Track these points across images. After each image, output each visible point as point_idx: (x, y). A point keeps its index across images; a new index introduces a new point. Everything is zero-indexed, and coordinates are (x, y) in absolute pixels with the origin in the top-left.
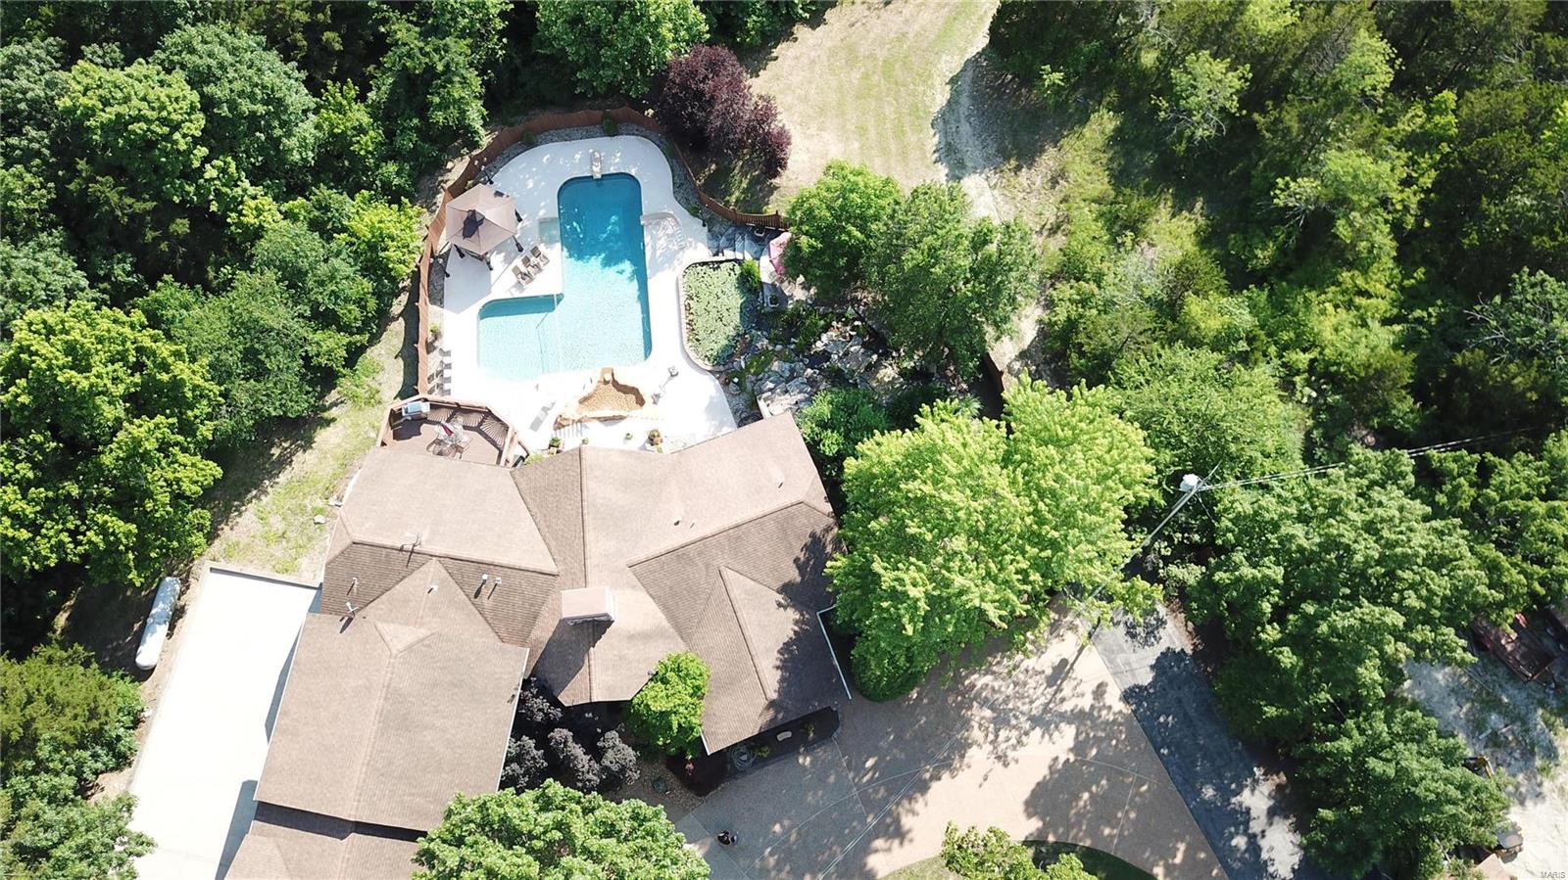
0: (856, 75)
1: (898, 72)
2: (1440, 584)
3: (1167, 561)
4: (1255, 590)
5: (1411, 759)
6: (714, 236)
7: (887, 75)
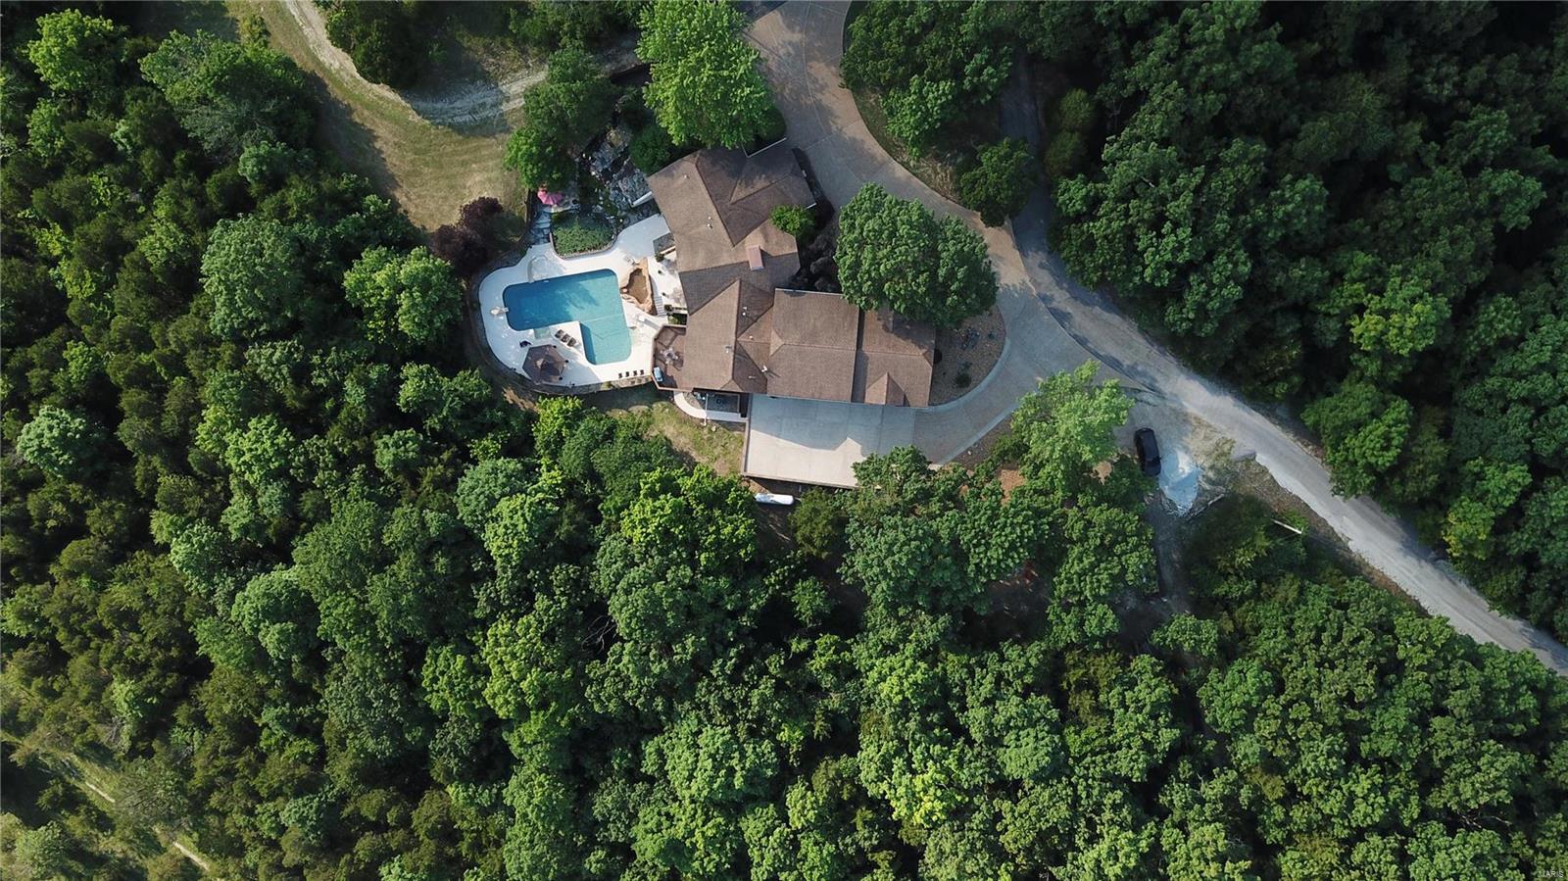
1: (422, 146)
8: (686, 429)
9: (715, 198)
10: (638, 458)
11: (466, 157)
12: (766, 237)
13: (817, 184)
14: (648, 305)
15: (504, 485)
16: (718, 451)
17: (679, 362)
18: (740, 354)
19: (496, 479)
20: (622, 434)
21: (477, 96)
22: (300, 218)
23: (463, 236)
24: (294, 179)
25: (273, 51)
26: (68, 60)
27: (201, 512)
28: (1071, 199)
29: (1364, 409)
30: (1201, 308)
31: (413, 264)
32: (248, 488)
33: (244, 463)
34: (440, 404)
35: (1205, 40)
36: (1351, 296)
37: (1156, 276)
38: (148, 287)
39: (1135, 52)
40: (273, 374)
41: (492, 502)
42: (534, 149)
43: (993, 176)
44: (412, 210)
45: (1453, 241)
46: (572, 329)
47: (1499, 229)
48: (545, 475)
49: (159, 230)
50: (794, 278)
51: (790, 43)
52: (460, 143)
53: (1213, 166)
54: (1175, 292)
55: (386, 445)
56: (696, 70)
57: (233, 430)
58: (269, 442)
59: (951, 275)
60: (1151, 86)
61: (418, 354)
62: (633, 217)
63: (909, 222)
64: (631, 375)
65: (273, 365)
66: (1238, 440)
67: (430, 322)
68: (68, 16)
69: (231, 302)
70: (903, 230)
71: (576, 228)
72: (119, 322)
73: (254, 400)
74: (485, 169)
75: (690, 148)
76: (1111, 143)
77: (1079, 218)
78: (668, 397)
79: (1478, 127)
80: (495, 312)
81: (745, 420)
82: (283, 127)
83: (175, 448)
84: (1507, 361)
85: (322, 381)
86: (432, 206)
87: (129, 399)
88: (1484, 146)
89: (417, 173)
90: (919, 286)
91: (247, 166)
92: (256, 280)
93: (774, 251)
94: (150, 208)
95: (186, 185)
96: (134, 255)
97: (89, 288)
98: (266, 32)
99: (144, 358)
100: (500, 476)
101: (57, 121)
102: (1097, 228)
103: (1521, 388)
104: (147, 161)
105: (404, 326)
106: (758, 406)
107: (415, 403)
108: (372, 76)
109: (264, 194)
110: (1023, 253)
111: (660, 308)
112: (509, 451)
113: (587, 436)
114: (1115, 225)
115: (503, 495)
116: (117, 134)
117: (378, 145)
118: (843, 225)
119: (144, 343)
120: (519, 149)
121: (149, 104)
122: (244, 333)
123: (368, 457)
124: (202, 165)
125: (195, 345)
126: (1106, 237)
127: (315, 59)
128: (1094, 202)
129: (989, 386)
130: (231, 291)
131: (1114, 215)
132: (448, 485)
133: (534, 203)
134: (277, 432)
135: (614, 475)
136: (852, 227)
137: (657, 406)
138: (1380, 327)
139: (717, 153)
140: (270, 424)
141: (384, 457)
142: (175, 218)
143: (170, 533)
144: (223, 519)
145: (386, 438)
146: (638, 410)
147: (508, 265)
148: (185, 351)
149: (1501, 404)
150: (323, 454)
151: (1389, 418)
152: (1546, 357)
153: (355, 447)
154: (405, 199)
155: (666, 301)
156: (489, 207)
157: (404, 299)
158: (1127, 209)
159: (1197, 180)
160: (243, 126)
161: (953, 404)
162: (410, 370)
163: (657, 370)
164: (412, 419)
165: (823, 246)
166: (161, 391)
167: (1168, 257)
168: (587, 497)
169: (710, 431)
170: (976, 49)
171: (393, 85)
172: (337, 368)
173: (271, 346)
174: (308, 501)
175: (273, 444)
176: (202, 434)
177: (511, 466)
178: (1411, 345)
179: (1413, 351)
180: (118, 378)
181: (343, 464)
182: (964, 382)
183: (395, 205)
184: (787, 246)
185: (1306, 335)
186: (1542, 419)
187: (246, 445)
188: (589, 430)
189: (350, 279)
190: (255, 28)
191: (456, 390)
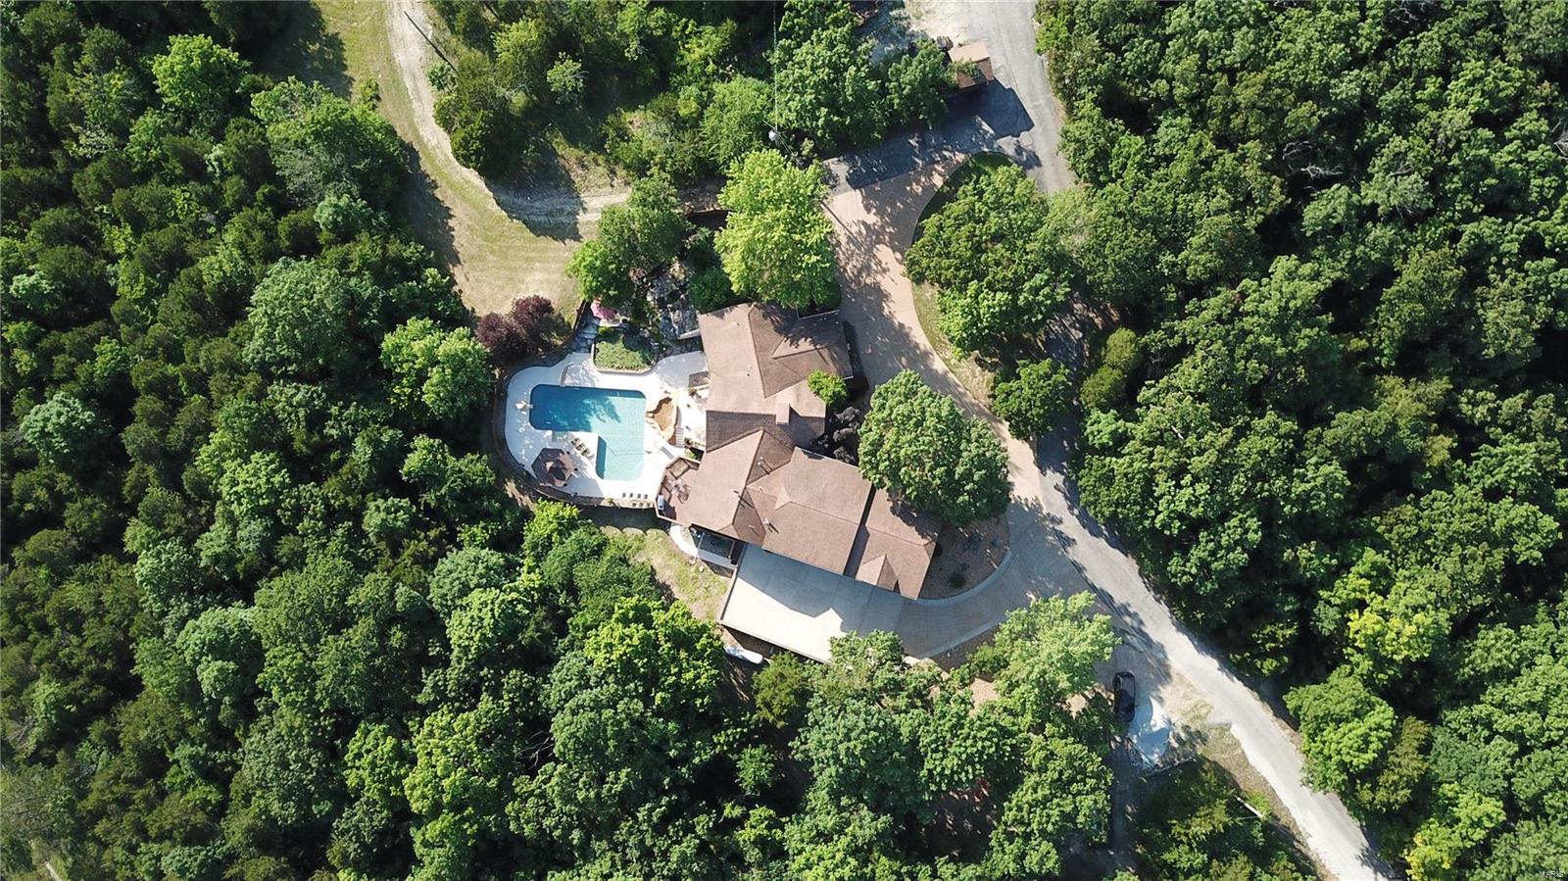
0: (491, 257)
1: (493, 234)
2: (840, 48)
3: (800, 155)
4: (828, 122)
5: (905, 78)
6: (578, 349)
7: (494, 241)
8: (674, 562)
9: (760, 349)
10: (620, 581)
11: (532, 255)
12: (798, 396)
13: (858, 359)
14: (669, 433)
15: (481, 576)
16: (701, 592)
17: (684, 496)
18: (745, 501)
19: (476, 568)
20: (610, 552)
21: (557, 202)
22: (358, 274)
23: (509, 328)
24: (364, 236)
25: (377, 117)
26: (189, 79)
27: (179, 530)
28: (1099, 432)
29: (1348, 706)
30: (1204, 565)
31: (454, 343)
32: (232, 520)
33: (236, 493)
34: (441, 482)
35: (1258, 312)
36: (1354, 590)
37: (1166, 525)
38: (196, 304)
39: (1189, 307)
40: (289, 414)
41: (465, 590)
42: (598, 263)
43: (1027, 392)
44: (467, 291)
45: (1463, 560)
46: (589, 440)
47: (1510, 560)
48: (524, 576)
49: (222, 253)
50: (815, 441)
51: (864, 223)
52: (530, 240)
53: (1242, 432)
54: (1183, 544)
55: (378, 508)
56: (770, 228)
57: (234, 458)
58: (264, 479)
59: (968, 476)
60: (1197, 342)
61: (433, 429)
62: (677, 349)
63: (939, 417)
64: (635, 497)
65: (291, 406)
66: (1217, 707)
67: (454, 400)
68: (202, 40)
69: (269, 336)
70: (930, 422)
71: (620, 345)
72: (157, 330)
73: (263, 435)
74: (547, 270)
75: (748, 297)
76: (1150, 387)
77: (1104, 450)
78: (665, 526)
79: (1505, 455)
80: (519, 406)
81: (734, 568)
82: (368, 186)
83: (173, 463)
84: (1496, 692)
85: (334, 432)
86: (487, 291)
87: (146, 404)
88: (1509, 473)
89: (481, 258)
90: (934, 478)
91: (323, 213)
92: (301, 321)
93: (802, 412)
94: (220, 230)
95: (261, 217)
96: (191, 271)
97: (139, 291)
98: (378, 98)
99: (171, 369)
100: (480, 566)
101: (159, 132)
102: (1119, 465)
103: (1505, 722)
104: (232, 187)
105: (428, 399)
106: (748, 558)
107: (417, 476)
108: (465, 160)
109: (330, 243)
110: (1043, 472)
111: (680, 440)
112: (496, 543)
113: (576, 547)
114: (1136, 465)
115: (478, 586)
116: (212, 156)
117: (451, 223)
118: (875, 402)
119: (174, 354)
120: (584, 259)
121: (249, 136)
122: (273, 368)
123: (357, 516)
124: (281, 204)
125: (222, 368)
126: (1126, 475)
127: (415, 131)
128: (1121, 439)
129: (981, 593)
130: (273, 325)
131: (1138, 455)
132: (428, 563)
133: (585, 313)
134: (276, 471)
135: (592, 592)
136: (882, 407)
137: (652, 533)
138: (1378, 627)
139: (770, 309)
140: (272, 462)
141: (372, 520)
142: (242, 246)
143: (142, 544)
144: (198, 543)
145: (380, 501)
146: (632, 532)
147: (545, 364)
148: (211, 372)
149: (1486, 733)
150: (315, 503)
151: (1372, 720)
152: (1538, 696)
153: (347, 503)
154: (463, 279)
155: (687, 434)
156: (544, 307)
157: (435, 374)
158: (1152, 454)
159: (1223, 440)
160: (331, 176)
161: (943, 602)
162: (421, 441)
163: (661, 497)
164: (411, 490)
165: (850, 418)
166: (176, 404)
167: (1182, 507)
168: (559, 608)
169: (697, 571)
170: (1036, 270)
171: (482, 172)
172: (353, 424)
173: (296, 388)
174: (286, 546)
175: (268, 482)
176: (203, 456)
177: (494, 559)
178: (1405, 653)
179: (1407, 659)
180: (138, 382)
181: (332, 517)
182: (958, 582)
183: (452, 282)
184: (815, 408)
185: (1304, 616)
186: (1525, 759)
187: (242, 476)
188: (579, 541)
189: (389, 341)
190: (368, 91)
191: (460, 471)
